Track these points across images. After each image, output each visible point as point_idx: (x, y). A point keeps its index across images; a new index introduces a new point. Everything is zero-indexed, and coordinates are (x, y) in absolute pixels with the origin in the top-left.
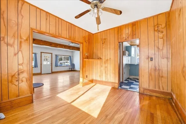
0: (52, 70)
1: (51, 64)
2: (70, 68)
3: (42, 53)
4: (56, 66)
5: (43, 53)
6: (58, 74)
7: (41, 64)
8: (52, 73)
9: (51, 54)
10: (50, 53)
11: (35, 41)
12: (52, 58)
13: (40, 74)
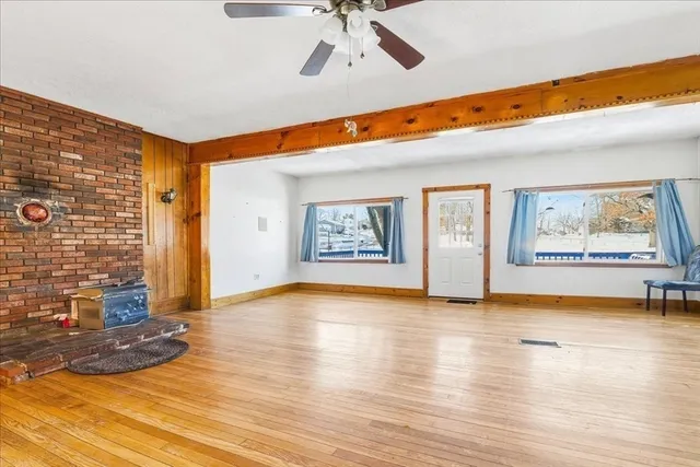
0: (487, 281)
1: (482, 250)
2: (649, 284)
3: (431, 195)
5: (435, 190)
6: (522, 310)
7: (426, 250)
8: (491, 299)
9: (482, 191)
10: (477, 187)
11: (289, 137)
12: (487, 213)
13: (421, 296)
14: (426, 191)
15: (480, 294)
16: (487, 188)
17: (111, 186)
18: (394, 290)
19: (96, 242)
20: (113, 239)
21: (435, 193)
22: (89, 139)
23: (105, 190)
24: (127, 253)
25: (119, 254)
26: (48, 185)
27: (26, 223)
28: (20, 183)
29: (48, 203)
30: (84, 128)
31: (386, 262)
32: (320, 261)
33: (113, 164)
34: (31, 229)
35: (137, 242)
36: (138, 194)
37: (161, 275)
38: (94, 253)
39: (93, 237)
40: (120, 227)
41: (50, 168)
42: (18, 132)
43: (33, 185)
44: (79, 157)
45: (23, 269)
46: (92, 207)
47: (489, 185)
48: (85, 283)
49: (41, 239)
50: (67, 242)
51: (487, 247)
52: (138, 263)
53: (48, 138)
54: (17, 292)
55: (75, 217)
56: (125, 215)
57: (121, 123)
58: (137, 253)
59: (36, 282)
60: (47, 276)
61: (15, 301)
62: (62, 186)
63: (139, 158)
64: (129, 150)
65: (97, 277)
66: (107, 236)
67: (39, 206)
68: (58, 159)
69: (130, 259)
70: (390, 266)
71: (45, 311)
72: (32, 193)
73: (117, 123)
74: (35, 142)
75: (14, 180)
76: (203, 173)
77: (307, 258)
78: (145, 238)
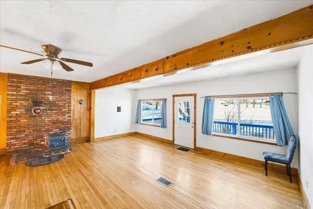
0: (195, 140)
1: (193, 125)
3: (175, 98)
5: (177, 95)
7: (173, 123)
8: (197, 150)
9: (193, 97)
10: (191, 95)
12: (195, 107)
14: (174, 96)
15: (192, 146)
16: (195, 95)
17: (61, 101)
18: (163, 139)
19: (56, 119)
20: (61, 118)
21: (177, 97)
22: (54, 87)
23: (59, 102)
24: (65, 122)
25: (62, 123)
26: (41, 102)
27: (35, 114)
28: (33, 103)
29: (41, 108)
30: (53, 83)
33: (62, 94)
34: (36, 116)
35: (70, 118)
36: (70, 103)
37: (78, 129)
38: (54, 123)
39: (54, 118)
40: (63, 114)
41: (42, 97)
42: (33, 88)
43: (37, 103)
44: (51, 93)
45: (33, 128)
46: (54, 108)
47: (196, 94)
48: (51, 132)
49: (39, 119)
50: (46, 120)
51: (195, 124)
52: (69, 125)
53: (42, 88)
54: (31, 135)
55: (49, 112)
56: (65, 110)
57: (65, 80)
58: (69, 122)
59: (36, 132)
60: (40, 130)
61: (30, 138)
62: (45, 102)
63: (70, 90)
64: (67, 88)
65: (55, 130)
66: (59, 117)
67: (39, 109)
68: (44, 94)
69: (67, 124)
71: (38, 141)
72: (36, 106)
73: (63, 80)
74: (38, 90)
75: (31, 102)
76: (92, 93)
77: (137, 123)
78: (72, 117)
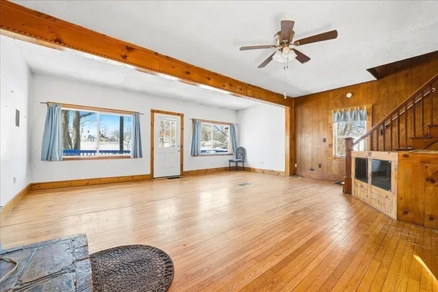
0: (182, 165)
1: (179, 149)
2: (231, 161)
3: (156, 115)
4: (194, 153)
5: (158, 112)
7: (152, 149)
8: (184, 175)
10: (178, 114)
12: (182, 129)
13: (150, 178)
14: (153, 112)
15: (178, 173)
16: (182, 116)
18: (132, 177)
21: (158, 114)
31: (129, 157)
32: (64, 159)
47: (183, 114)
51: (182, 147)
70: (132, 160)
77: (48, 157)
